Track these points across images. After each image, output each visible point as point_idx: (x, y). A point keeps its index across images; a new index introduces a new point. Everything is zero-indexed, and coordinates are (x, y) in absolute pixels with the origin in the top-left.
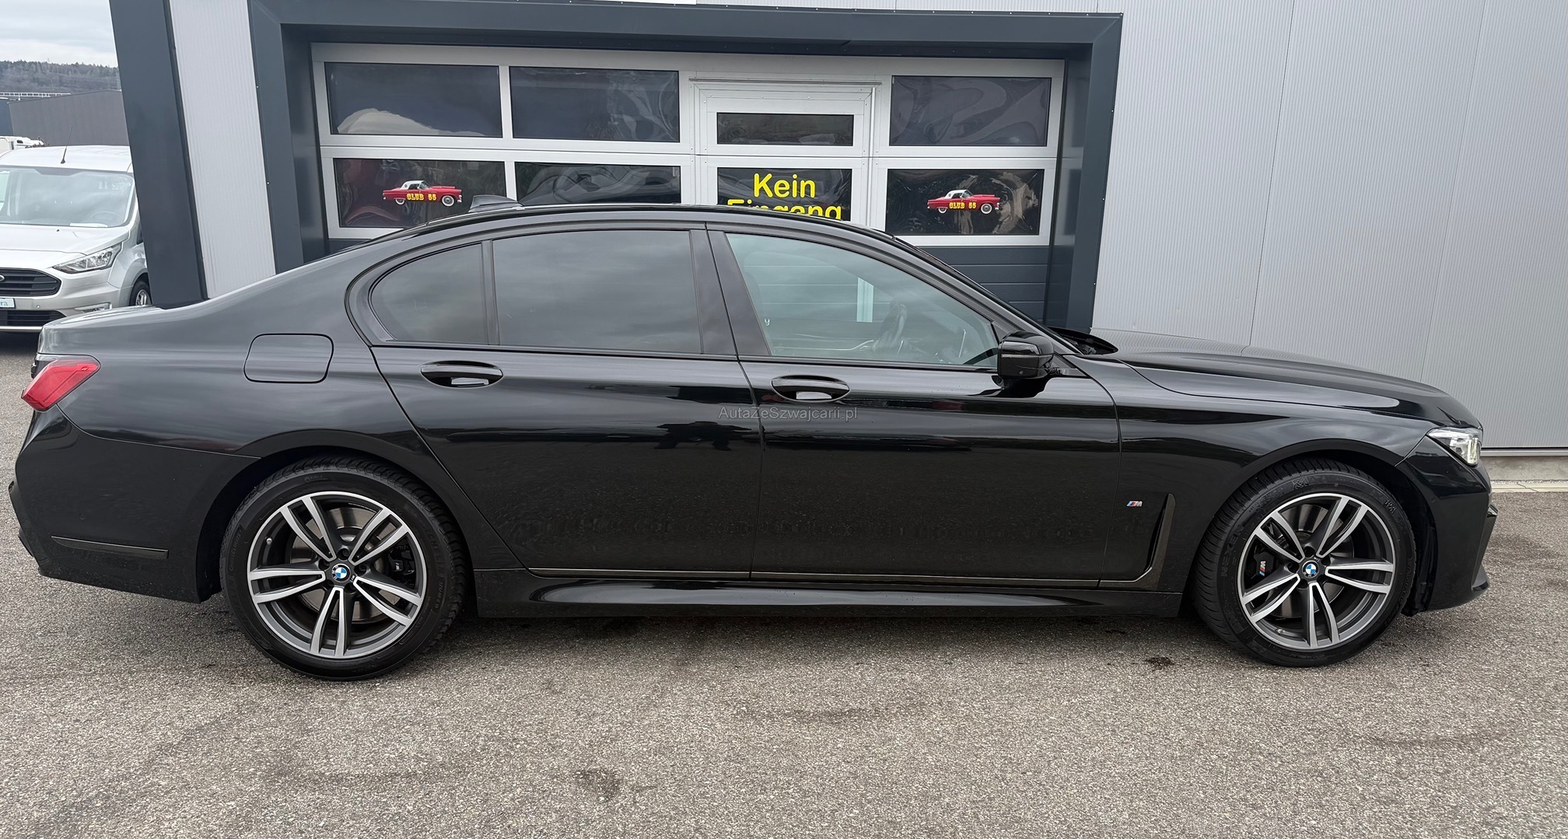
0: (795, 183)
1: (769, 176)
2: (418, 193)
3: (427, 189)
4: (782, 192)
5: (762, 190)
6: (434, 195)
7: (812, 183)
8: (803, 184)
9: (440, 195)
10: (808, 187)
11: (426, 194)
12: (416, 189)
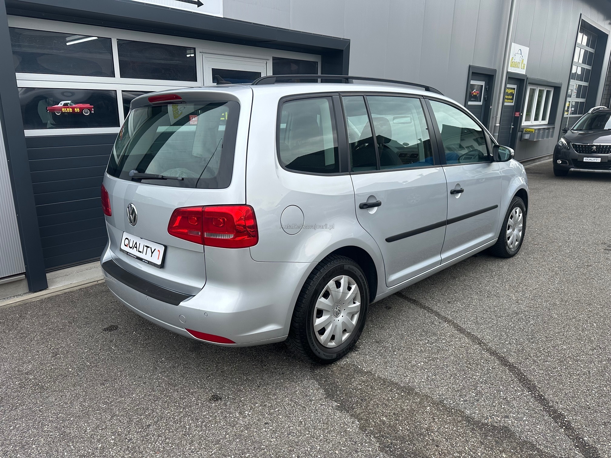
2: (69, 108)
3: (74, 106)
6: (78, 109)
9: (81, 109)
11: (73, 109)
12: (68, 105)
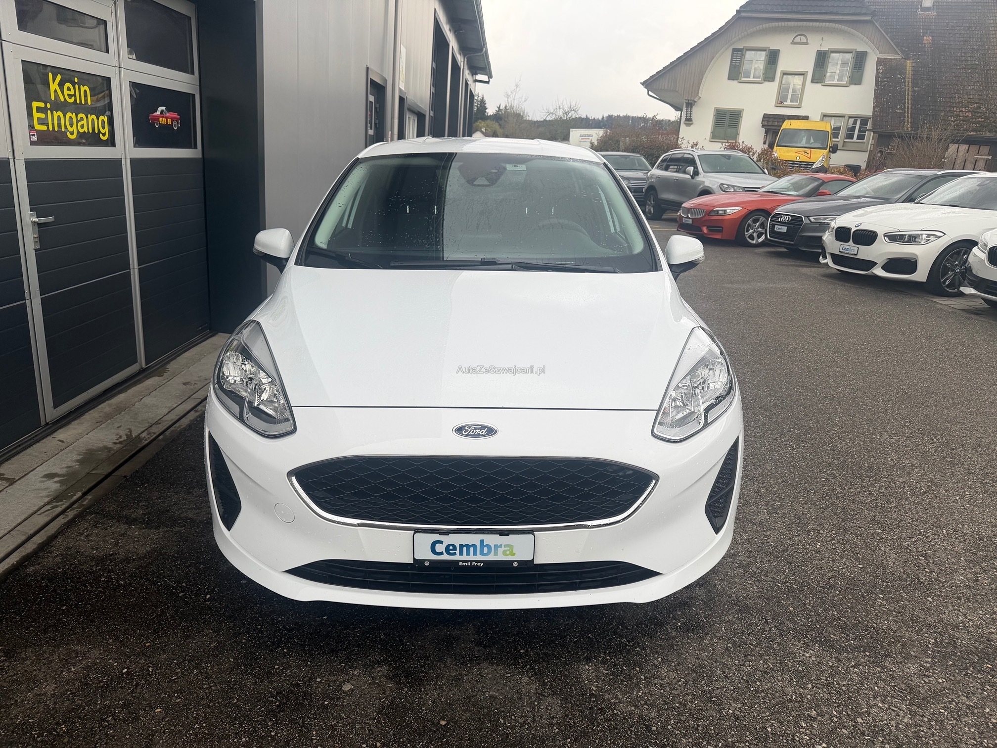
0: (76, 86)
1: (59, 77)
4: (70, 96)
5: (55, 91)
7: (86, 88)
8: (82, 89)
10: (85, 91)
